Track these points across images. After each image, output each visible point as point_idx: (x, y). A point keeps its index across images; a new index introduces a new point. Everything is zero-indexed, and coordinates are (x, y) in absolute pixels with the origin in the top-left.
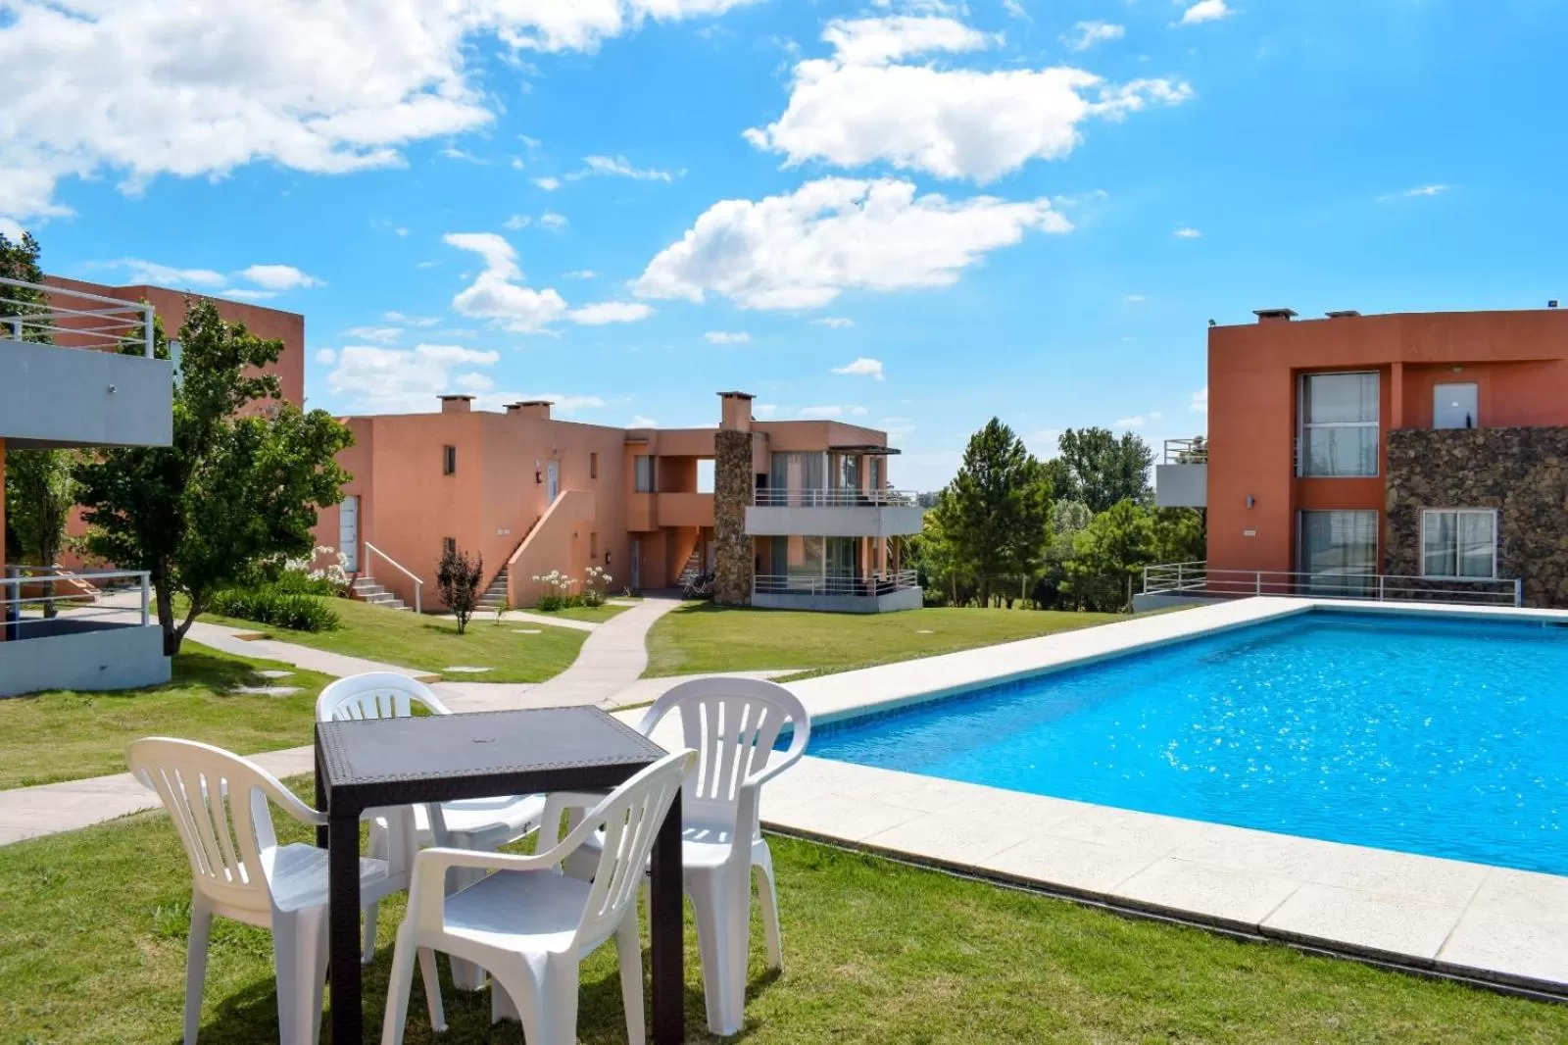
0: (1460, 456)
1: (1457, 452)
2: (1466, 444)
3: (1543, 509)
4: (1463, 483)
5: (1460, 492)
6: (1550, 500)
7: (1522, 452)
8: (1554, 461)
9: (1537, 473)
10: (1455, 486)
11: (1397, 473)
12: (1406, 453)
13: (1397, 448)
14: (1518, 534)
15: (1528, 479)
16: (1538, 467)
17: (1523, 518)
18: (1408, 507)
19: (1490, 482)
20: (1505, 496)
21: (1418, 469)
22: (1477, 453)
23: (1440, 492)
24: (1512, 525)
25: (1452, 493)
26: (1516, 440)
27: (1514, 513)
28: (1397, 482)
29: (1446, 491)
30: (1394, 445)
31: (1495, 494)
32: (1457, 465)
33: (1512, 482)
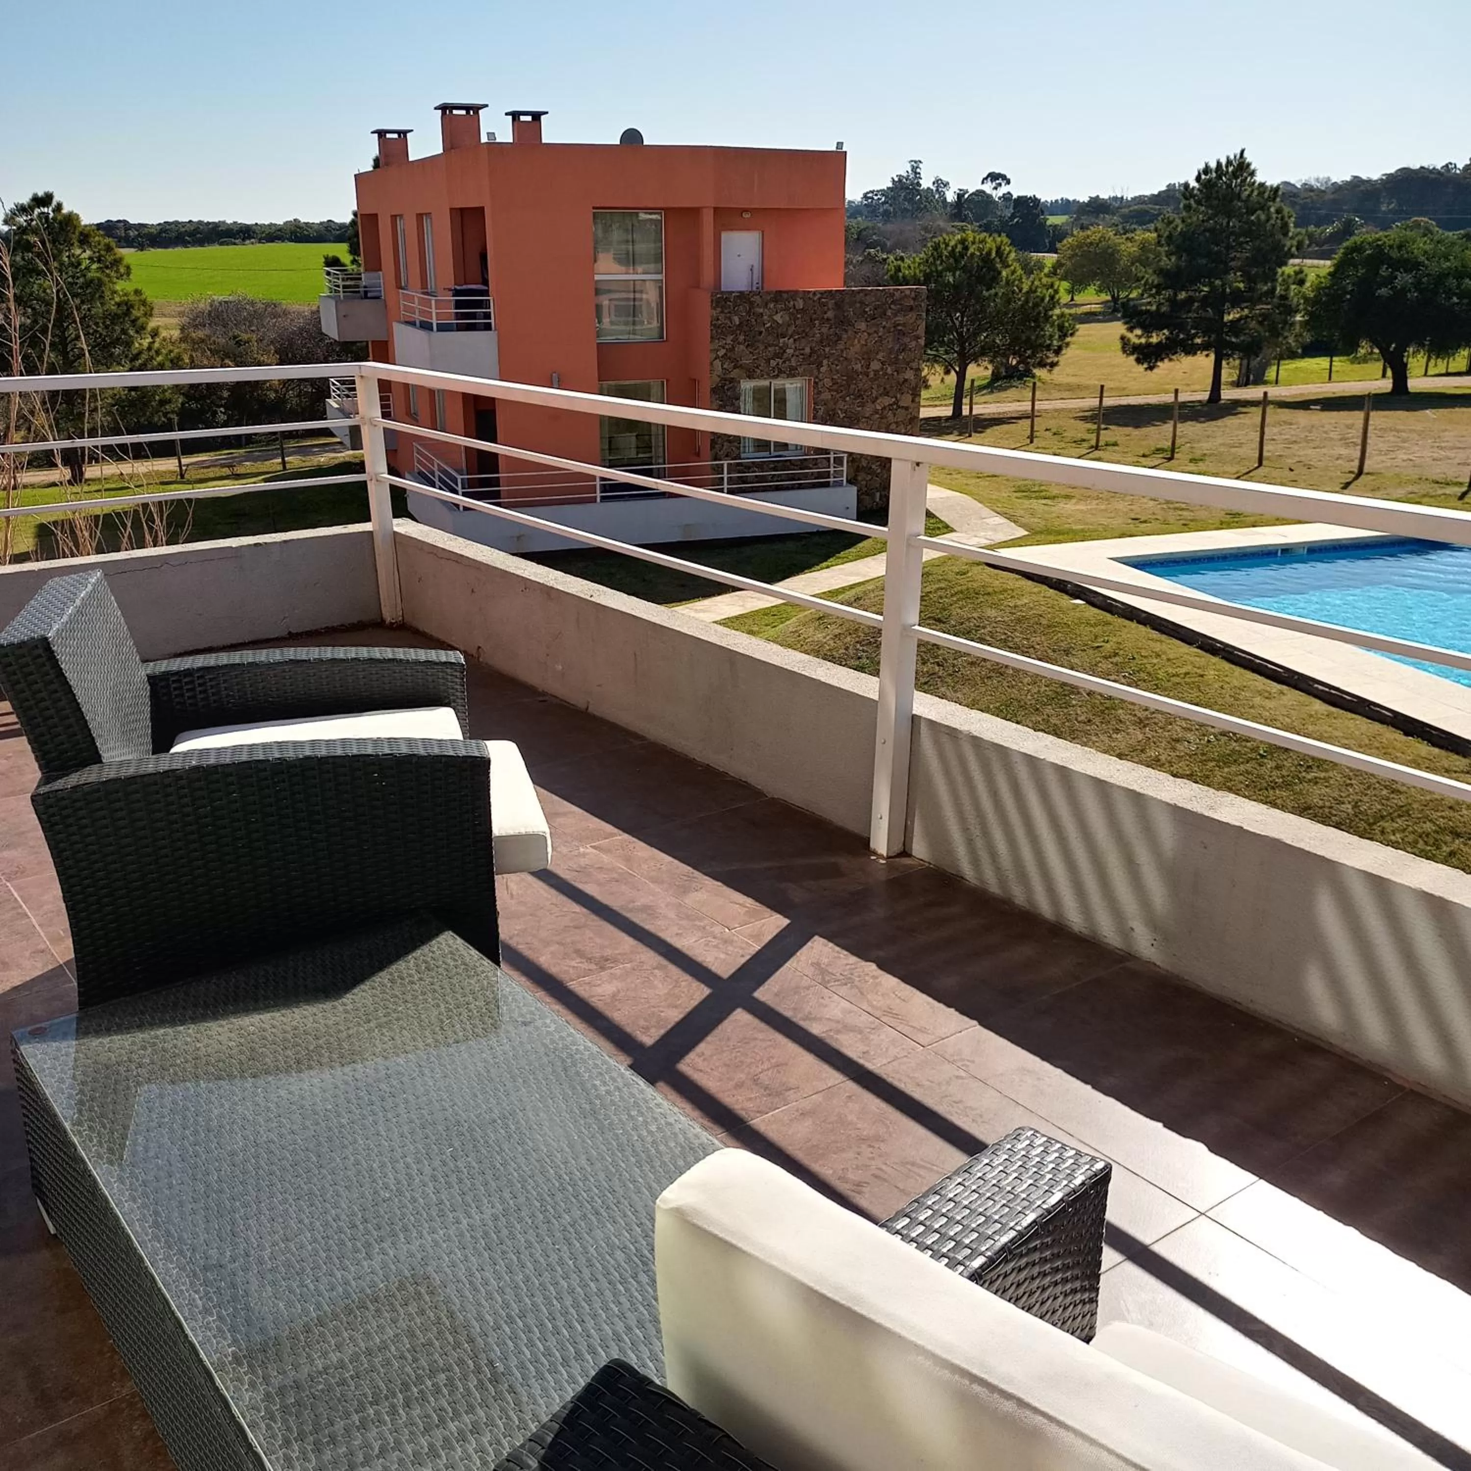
0: (780, 322)
1: (778, 318)
2: (787, 309)
3: (852, 376)
4: (785, 351)
5: (781, 361)
6: (858, 367)
7: (835, 317)
8: (862, 326)
9: (849, 338)
10: (777, 356)
11: (723, 342)
12: (730, 319)
13: (722, 312)
14: (831, 405)
15: (841, 346)
16: (850, 332)
17: (835, 387)
18: (732, 380)
19: (807, 350)
20: (820, 365)
21: (742, 338)
22: (796, 319)
23: (763, 363)
24: (826, 396)
25: (773, 363)
26: (831, 304)
27: (828, 382)
28: (722, 352)
29: (768, 361)
30: (719, 310)
31: (813, 360)
32: (778, 332)
33: (827, 349)
